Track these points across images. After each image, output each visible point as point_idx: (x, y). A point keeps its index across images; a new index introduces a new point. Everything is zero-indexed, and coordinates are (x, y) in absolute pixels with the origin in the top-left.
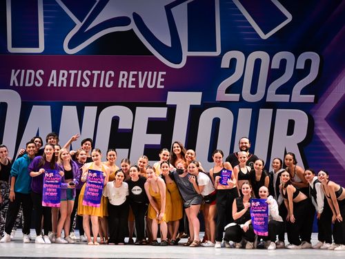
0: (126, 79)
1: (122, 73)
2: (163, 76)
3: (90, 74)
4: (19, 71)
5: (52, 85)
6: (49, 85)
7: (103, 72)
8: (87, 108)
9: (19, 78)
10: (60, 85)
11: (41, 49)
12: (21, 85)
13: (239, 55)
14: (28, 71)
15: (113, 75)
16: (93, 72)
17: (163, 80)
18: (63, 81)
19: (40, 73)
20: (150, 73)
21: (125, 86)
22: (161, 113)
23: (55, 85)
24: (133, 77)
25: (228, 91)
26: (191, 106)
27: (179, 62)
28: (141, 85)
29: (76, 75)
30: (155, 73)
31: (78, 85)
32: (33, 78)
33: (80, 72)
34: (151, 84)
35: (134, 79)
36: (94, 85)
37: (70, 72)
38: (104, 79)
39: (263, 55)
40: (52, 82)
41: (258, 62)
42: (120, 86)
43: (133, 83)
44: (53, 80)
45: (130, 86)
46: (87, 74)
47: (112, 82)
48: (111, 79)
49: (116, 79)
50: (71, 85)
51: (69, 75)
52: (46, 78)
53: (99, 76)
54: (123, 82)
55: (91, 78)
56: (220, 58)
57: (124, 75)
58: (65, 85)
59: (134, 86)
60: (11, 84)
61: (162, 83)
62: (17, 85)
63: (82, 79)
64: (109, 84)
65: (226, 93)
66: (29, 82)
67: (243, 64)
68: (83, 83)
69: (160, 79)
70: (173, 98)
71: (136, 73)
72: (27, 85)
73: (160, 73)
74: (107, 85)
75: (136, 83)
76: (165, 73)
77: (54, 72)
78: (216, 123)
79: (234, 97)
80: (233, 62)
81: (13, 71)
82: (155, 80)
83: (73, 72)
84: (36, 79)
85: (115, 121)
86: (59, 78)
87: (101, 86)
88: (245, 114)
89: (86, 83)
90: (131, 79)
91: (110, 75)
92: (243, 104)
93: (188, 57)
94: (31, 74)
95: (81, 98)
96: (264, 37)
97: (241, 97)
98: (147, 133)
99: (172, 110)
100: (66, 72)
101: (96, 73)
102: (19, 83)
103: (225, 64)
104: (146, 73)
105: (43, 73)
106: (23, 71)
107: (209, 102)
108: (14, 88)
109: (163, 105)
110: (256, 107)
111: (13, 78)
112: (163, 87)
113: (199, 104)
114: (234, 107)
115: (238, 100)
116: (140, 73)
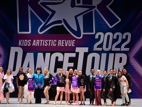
0: (61, 43)
1: (59, 41)
2: (74, 42)
3: (47, 41)
4: (22, 40)
5: (34, 45)
6: (33, 45)
7: (52, 40)
8: (46, 54)
9: (22, 43)
10: (37, 45)
11: (30, 32)
12: (23, 45)
13: (102, 34)
14: (25, 40)
15: (56, 42)
16: (49, 40)
17: (74, 43)
18: (38, 44)
20: (69, 41)
21: (60, 45)
22: (73, 55)
23: (35, 45)
24: (63, 42)
25: (98, 47)
26: (84, 52)
27: (80, 36)
28: (66, 45)
29: (43, 42)
30: (71, 41)
31: (43, 45)
32: (27, 43)
33: (44, 40)
34: (70, 45)
35: (64, 43)
36: (49, 45)
37: (40, 40)
38: (53, 43)
39: (110, 34)
41: (109, 36)
42: (58, 45)
43: (63, 44)
44: (34, 43)
45: (62, 45)
47: (56, 44)
49: (57, 43)
50: (41, 45)
51: (40, 42)
52: (32, 43)
53: (51, 42)
54: (59, 44)
55: (48, 42)
56: (94, 35)
57: (60, 41)
58: (38, 45)
59: (64, 46)
60: (19, 45)
61: (74, 44)
62: (21, 45)
63: (45, 43)
64: (55, 45)
66: (26, 44)
67: (103, 37)
68: (45, 44)
70: (78, 49)
71: (64, 41)
72: (25, 45)
73: (73, 41)
74: (54, 45)
75: (64, 44)
76: (75, 41)
77: (35, 41)
78: (94, 58)
79: (100, 49)
80: (100, 36)
81: (20, 40)
82: (72, 43)
83: (41, 41)
84: (28, 43)
85: (57, 58)
86: (36, 43)
87: (52, 45)
88: (104, 55)
89: (46, 45)
90: (63, 43)
91: (55, 41)
92: (103, 51)
93: (83, 35)
94: (26, 41)
95: (45, 50)
96: (111, 27)
97: (102, 49)
99: (77, 54)
100: (39, 41)
101: (50, 41)
104: (68, 41)
105: (30, 41)
106: (23, 40)
107: (91, 51)
108: (20, 46)
109: (74, 52)
110: (108, 53)
111: (20, 43)
112: (74, 46)
113: (87, 52)
114: (100, 53)
115: (101, 50)
116: (66, 41)
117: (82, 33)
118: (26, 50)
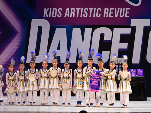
0: (108, 13)
1: (105, 9)
2: (128, 11)
3: (87, 10)
4: (48, 9)
5: (67, 16)
6: (65, 16)
7: (95, 9)
8: (86, 29)
9: (48, 13)
10: (71, 16)
12: (50, 16)
14: (54, 9)
15: (100, 11)
16: (90, 9)
17: (128, 13)
18: (73, 14)
19: (60, 10)
20: (121, 9)
21: (107, 16)
22: (128, 31)
23: (68, 16)
24: (112, 11)
26: (144, 27)
27: (137, 3)
28: (116, 16)
29: (80, 11)
30: (124, 9)
31: (81, 16)
33: (82, 9)
34: (122, 15)
35: (112, 13)
36: (90, 16)
37: (77, 9)
38: (96, 13)
40: (67, 15)
42: (104, 16)
43: (112, 15)
44: (67, 14)
45: (110, 16)
46: (86, 10)
47: (100, 15)
48: (99, 12)
49: (102, 13)
50: (77, 16)
51: (76, 11)
52: (63, 12)
53: (93, 11)
54: (106, 14)
55: (88, 12)
57: (106, 10)
58: (74, 16)
59: (112, 16)
60: (44, 16)
61: (128, 15)
62: (47, 16)
63: (84, 13)
64: (98, 15)
66: (54, 15)
68: (84, 15)
69: (127, 12)
70: (134, 22)
71: (113, 9)
72: (53, 16)
73: (127, 9)
74: (97, 16)
75: (113, 14)
76: (129, 9)
77: (68, 9)
81: (45, 9)
82: (124, 13)
83: (78, 9)
84: (58, 13)
85: (102, 36)
86: (70, 13)
87: (94, 16)
89: (85, 15)
90: (111, 13)
91: (99, 10)
94: (55, 10)
95: (83, 24)
98: (120, 42)
99: (134, 29)
100: (74, 9)
101: (91, 9)
102: (48, 16)
104: (119, 9)
105: (61, 10)
106: (51, 9)
108: (46, 18)
111: (45, 13)
112: (128, 16)
113: (149, 26)
116: (116, 9)
118: (55, 24)
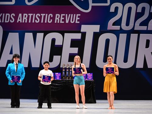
0: (59, 18)
1: (57, 15)
2: (79, 17)
3: (39, 16)
4: (1, 14)
5: (19, 21)
6: (18, 22)
7: (47, 15)
8: (38, 34)
9: (1, 18)
10: (23, 22)
11: (13, 2)
12: (3, 22)
13: (119, 5)
14: (7, 14)
15: (52, 16)
16: (41, 14)
17: (79, 19)
18: (25, 20)
19: (13, 16)
20: (72, 15)
21: (58, 22)
22: (78, 36)
23: (21, 22)
25: (114, 24)
26: (94, 32)
27: (87, 9)
28: (67, 22)
29: (32, 16)
30: (75, 15)
31: (33, 22)
32: (9, 18)
33: (34, 14)
34: (73, 21)
35: (63, 18)
36: (42, 22)
37: (29, 14)
38: (47, 18)
39: (133, 5)
40: (19, 20)
41: (130, 9)
42: (56, 22)
44: (20, 19)
45: (61, 22)
46: (38, 16)
47: (51, 20)
48: (51, 18)
49: (53, 18)
50: (30, 22)
52: (16, 18)
53: (45, 16)
54: (57, 20)
55: (40, 18)
56: (109, 7)
57: (58, 16)
58: (26, 22)
59: (63, 22)
63: (36, 19)
64: (50, 21)
65: (113, 25)
66: (7, 20)
67: (122, 10)
68: (36, 20)
69: (77, 18)
70: (84, 28)
71: (64, 15)
72: (6, 21)
73: (77, 15)
74: (49, 22)
75: (64, 20)
76: (80, 15)
77: (20, 15)
78: (108, 41)
79: (117, 28)
80: (117, 8)
82: (75, 19)
83: (30, 15)
84: (11, 19)
85: (53, 40)
86: (23, 18)
87: (46, 22)
88: (123, 37)
89: (37, 21)
90: (62, 18)
91: (51, 16)
92: (122, 31)
93: (92, 7)
94: (8, 16)
95: (35, 29)
97: (121, 27)
98: (70, 47)
99: (84, 35)
100: (27, 15)
101: (43, 15)
102: (1, 21)
103: (112, 10)
104: (70, 15)
105: (14, 15)
106: (4, 14)
107: (104, 30)
109: (79, 32)
110: (129, 33)
112: (79, 22)
113: (99, 31)
114: (117, 33)
115: (119, 29)
116: (67, 15)
117: (91, 4)
118: (8, 29)
